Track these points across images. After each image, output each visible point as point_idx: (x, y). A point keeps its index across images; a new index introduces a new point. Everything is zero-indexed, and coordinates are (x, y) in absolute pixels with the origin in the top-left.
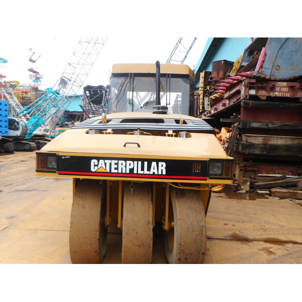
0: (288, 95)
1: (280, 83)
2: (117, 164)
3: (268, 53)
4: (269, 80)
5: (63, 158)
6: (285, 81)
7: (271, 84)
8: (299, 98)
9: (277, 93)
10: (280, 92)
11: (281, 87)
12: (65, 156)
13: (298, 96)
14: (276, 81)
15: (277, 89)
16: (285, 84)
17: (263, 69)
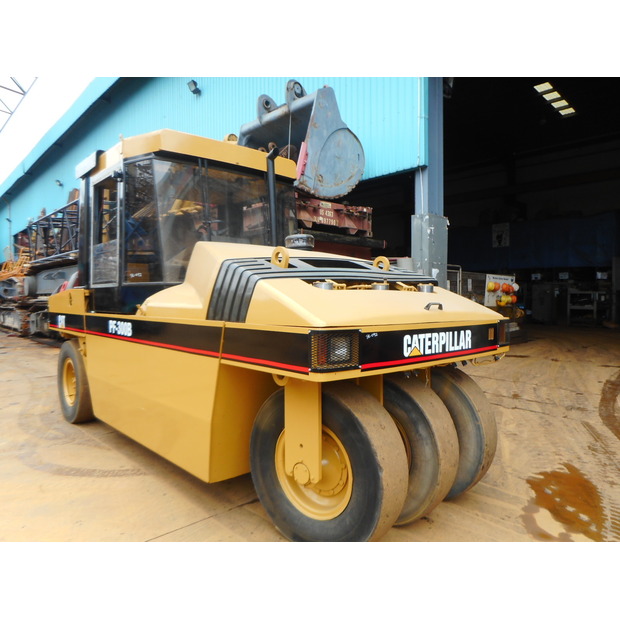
0: (333, 223)
1: (324, 203)
2: (430, 339)
3: (310, 152)
4: (313, 197)
5: (368, 336)
6: (329, 200)
7: (315, 203)
8: (347, 229)
9: (321, 218)
10: (324, 216)
11: (325, 210)
12: (370, 334)
13: (347, 226)
14: (319, 199)
15: (321, 212)
16: (329, 205)
17: (305, 178)
